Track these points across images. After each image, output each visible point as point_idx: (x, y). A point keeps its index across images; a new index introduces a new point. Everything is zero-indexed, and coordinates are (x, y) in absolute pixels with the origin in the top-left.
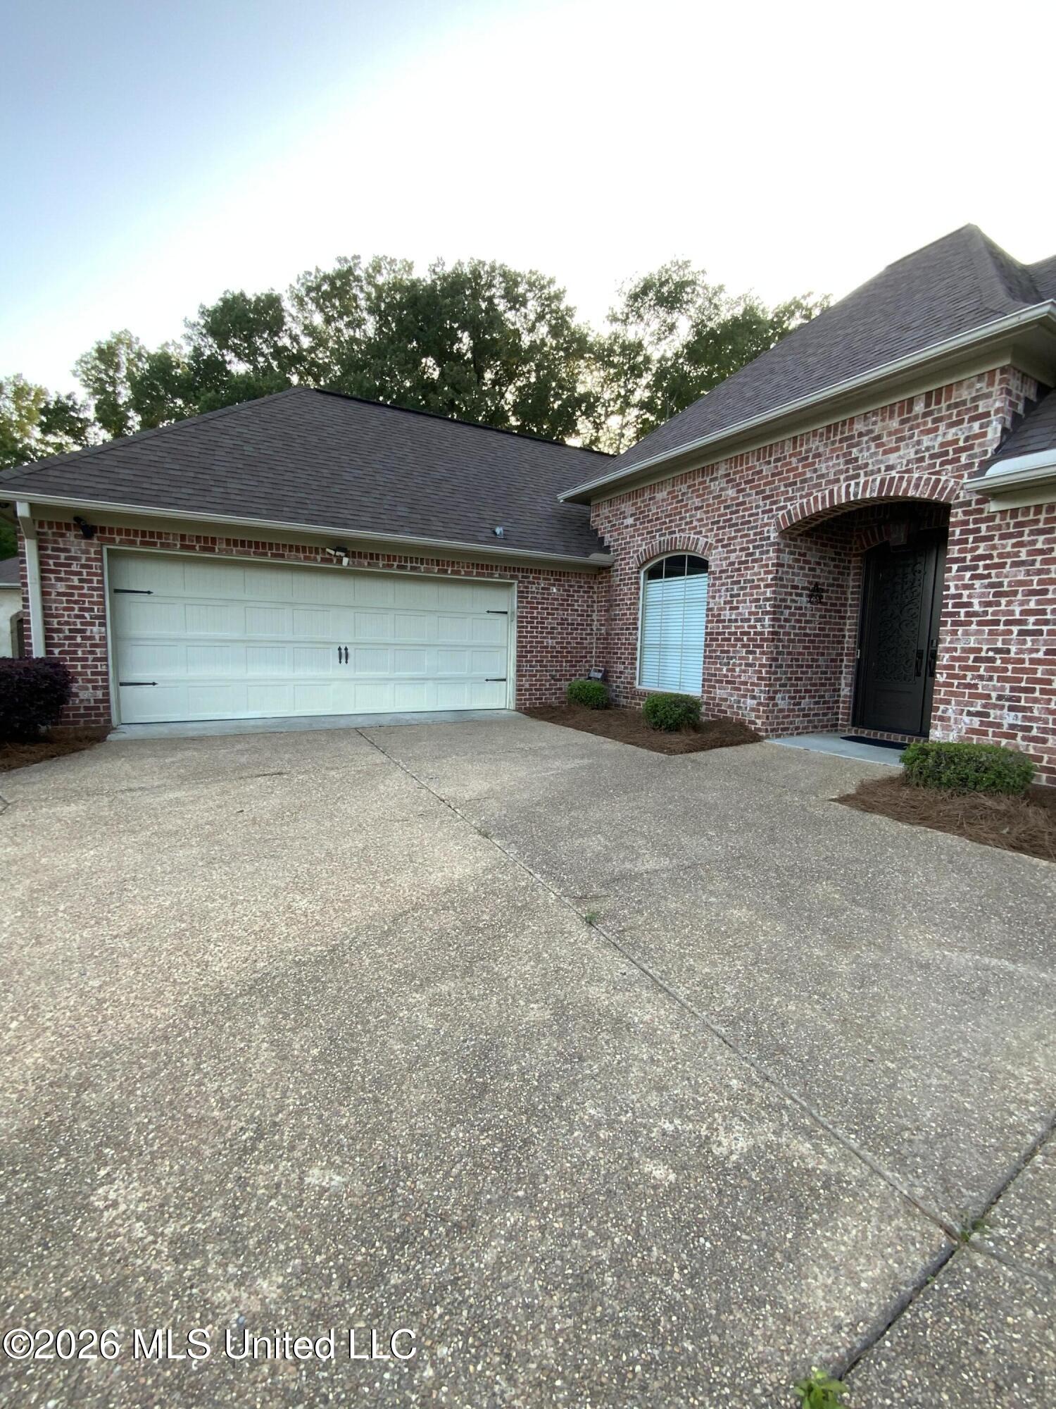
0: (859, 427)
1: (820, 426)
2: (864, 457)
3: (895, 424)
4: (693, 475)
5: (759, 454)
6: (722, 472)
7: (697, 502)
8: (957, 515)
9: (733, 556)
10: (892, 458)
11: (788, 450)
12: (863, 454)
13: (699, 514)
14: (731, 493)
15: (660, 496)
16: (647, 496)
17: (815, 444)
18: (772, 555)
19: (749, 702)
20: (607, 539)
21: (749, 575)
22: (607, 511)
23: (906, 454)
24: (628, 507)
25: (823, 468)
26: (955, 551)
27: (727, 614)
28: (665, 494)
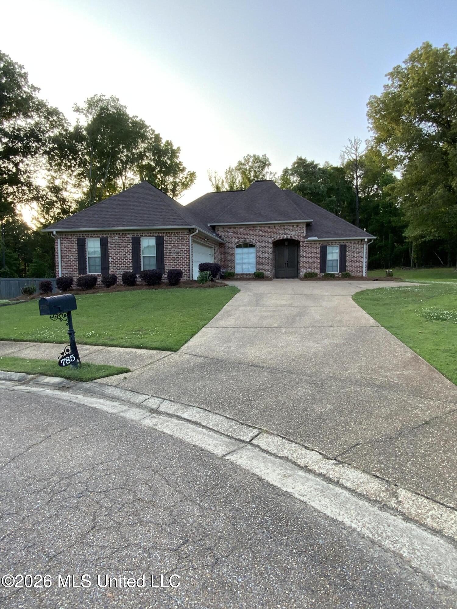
0: (286, 227)
1: (280, 225)
2: (287, 232)
3: (292, 228)
4: (251, 227)
5: (267, 227)
6: (257, 229)
7: (253, 233)
8: (301, 243)
9: (262, 245)
10: (292, 233)
11: (273, 228)
12: (287, 231)
13: (253, 235)
14: (261, 233)
15: (241, 230)
16: (237, 229)
17: (279, 228)
18: (271, 246)
19: (268, 273)
20: (223, 237)
21: (266, 249)
22: (222, 230)
23: (293, 233)
24: (230, 231)
25: (280, 232)
26: (301, 248)
27: (262, 256)
28: (243, 230)
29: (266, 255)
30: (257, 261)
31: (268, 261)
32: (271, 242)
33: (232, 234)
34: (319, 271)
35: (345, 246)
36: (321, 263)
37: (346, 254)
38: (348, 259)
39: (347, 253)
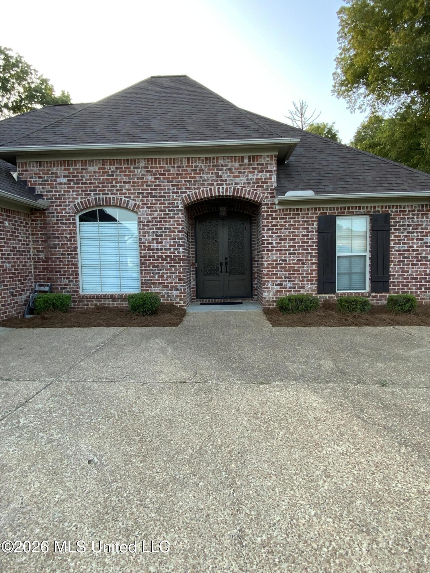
0: (221, 162)
1: (203, 156)
2: (225, 176)
3: (237, 165)
4: (121, 161)
5: (167, 161)
6: (142, 164)
7: (125, 179)
8: (264, 208)
9: (155, 214)
10: (237, 180)
11: (185, 163)
13: (127, 186)
14: (150, 178)
15: (91, 169)
16: (79, 166)
17: (200, 164)
18: (181, 217)
19: (174, 292)
20: (39, 189)
21: (167, 225)
22: (36, 169)
23: (243, 179)
24: (59, 170)
25: (205, 177)
26: (265, 222)
27: (155, 246)
28: (96, 169)
29: (167, 243)
30: (144, 259)
31: (174, 261)
32: (180, 206)
33: (65, 180)
34: (314, 288)
35: (386, 217)
36: (319, 264)
37: (388, 241)
38: (394, 256)
39: (392, 237)
